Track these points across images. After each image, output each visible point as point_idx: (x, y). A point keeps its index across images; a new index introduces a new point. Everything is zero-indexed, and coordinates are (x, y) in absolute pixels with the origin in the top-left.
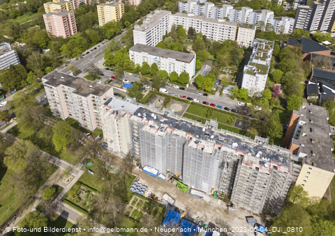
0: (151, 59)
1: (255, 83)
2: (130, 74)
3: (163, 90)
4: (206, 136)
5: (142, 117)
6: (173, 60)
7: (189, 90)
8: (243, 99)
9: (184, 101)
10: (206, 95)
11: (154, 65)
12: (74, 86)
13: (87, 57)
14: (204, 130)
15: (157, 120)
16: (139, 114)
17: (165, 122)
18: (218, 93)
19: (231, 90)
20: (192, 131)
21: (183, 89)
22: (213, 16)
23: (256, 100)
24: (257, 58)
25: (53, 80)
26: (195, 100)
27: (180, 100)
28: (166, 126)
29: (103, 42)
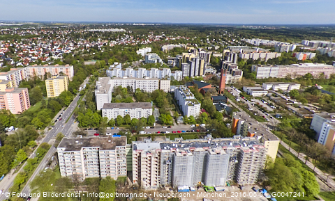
0: (122, 112)
1: (194, 111)
2: (108, 128)
3: (142, 133)
4: (213, 145)
5: (167, 149)
6: (140, 109)
7: (157, 127)
8: (192, 123)
9: (160, 135)
10: (169, 127)
11: (127, 116)
12: (95, 145)
13: (59, 124)
14: (209, 142)
15: (179, 147)
16: (165, 148)
17: (185, 147)
18: (175, 124)
19: (182, 119)
20: (203, 146)
21: (153, 127)
22: (133, 76)
23: (199, 121)
24: (188, 96)
25: (71, 146)
26: (167, 132)
27: (158, 135)
28: (188, 149)
29: (63, 109)
